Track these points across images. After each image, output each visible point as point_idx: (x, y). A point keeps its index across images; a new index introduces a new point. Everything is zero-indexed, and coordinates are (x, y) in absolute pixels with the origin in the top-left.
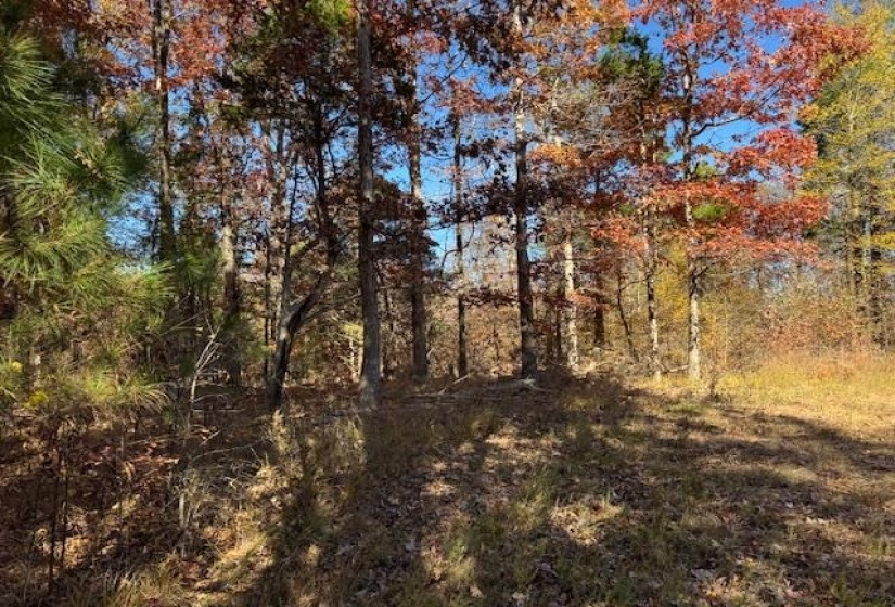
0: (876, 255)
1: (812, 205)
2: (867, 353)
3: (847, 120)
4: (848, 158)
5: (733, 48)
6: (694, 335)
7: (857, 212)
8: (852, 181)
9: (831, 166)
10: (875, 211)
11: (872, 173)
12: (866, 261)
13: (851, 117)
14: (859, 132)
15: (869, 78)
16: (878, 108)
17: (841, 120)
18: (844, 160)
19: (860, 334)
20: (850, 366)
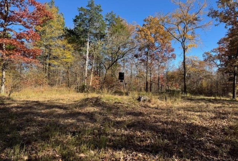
0: (50, 65)
1: (38, 51)
2: (47, 87)
3: (46, 32)
4: (46, 41)
5: (21, 5)
6: (3, 81)
7: (46, 54)
8: (46, 46)
9: (42, 42)
10: (50, 54)
11: (50, 46)
12: (47, 66)
13: (47, 31)
14: (48, 36)
15: (52, 23)
16: (53, 31)
17: (45, 31)
18: (45, 41)
19: (45, 83)
20: (43, 90)
